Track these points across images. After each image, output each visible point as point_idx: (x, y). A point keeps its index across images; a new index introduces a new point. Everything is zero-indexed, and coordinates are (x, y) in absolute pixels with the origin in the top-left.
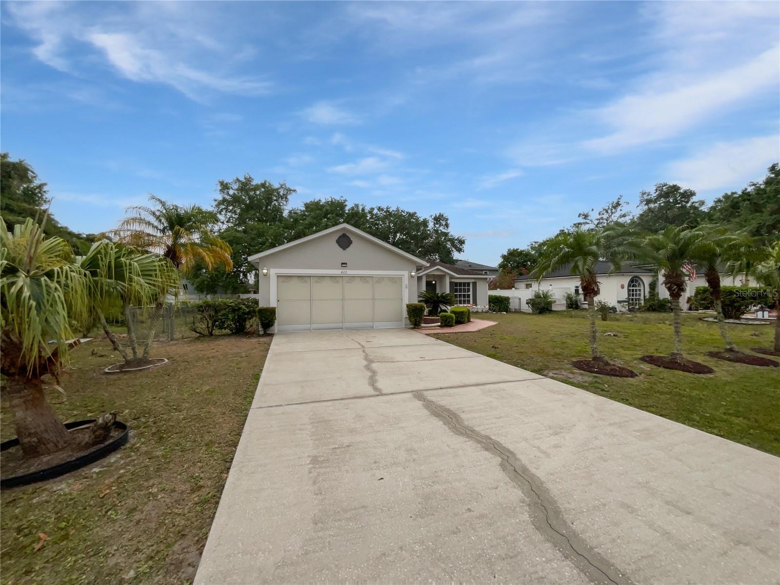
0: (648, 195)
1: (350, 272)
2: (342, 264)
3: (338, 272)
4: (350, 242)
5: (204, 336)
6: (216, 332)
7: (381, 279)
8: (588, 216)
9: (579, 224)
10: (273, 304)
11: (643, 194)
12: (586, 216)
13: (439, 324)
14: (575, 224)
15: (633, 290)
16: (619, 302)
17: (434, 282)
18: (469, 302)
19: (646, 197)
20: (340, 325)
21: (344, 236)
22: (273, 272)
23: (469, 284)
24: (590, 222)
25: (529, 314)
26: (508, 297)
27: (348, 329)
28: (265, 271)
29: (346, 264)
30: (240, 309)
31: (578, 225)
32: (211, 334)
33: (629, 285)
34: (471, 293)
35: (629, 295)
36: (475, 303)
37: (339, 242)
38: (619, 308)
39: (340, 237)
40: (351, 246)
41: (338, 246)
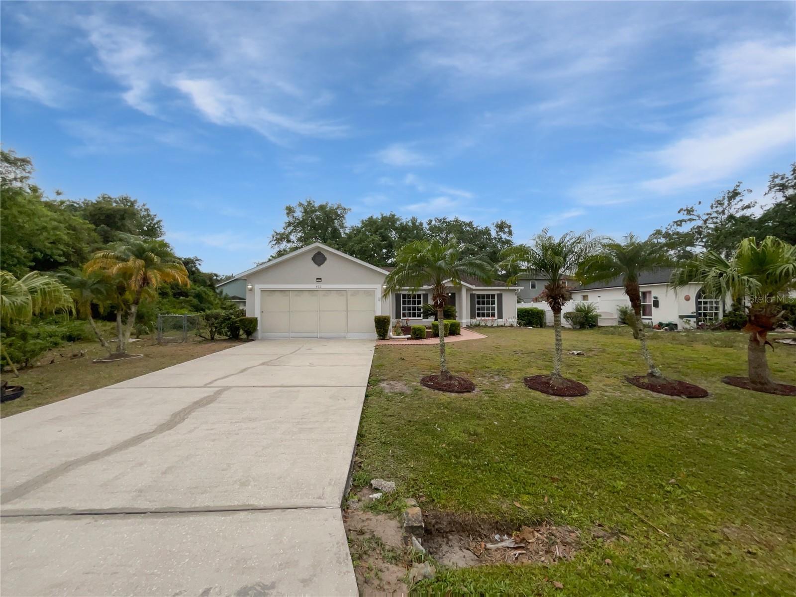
0: (783, 178)
1: (324, 286)
2: (317, 279)
3: (313, 286)
4: (325, 259)
5: (206, 340)
6: (217, 336)
7: (356, 293)
8: (693, 211)
9: (681, 221)
10: (257, 314)
11: (775, 177)
12: (689, 211)
13: (410, 336)
14: (676, 222)
15: (705, 303)
16: (681, 317)
17: (450, 294)
18: (493, 315)
19: (778, 181)
20: (315, 334)
21: (319, 254)
22: (258, 287)
23: (493, 296)
24: (697, 218)
25: (569, 329)
26: (542, 311)
27: (322, 338)
28: (250, 287)
29: (321, 279)
30: (230, 318)
31: (679, 223)
32: (212, 339)
33: (699, 296)
34: (496, 306)
35: (698, 308)
36: (500, 317)
37: (314, 259)
38: (681, 324)
39: (315, 256)
40: (326, 262)
41: (314, 264)
